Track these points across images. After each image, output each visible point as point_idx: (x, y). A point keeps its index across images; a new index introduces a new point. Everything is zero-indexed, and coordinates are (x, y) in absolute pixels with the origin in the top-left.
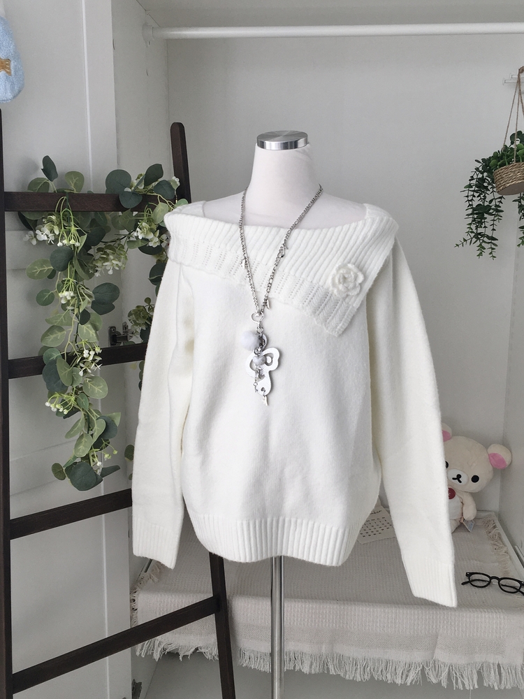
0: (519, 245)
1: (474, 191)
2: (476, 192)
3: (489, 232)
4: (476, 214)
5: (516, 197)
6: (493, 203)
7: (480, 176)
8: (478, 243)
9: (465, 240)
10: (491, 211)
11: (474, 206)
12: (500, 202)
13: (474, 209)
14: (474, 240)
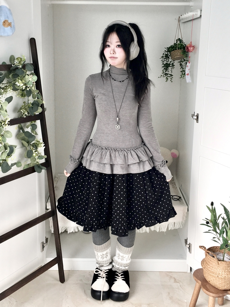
0: (180, 78)
1: (164, 58)
2: (166, 59)
3: (170, 73)
4: (165, 66)
5: (179, 61)
6: (171, 62)
7: (167, 53)
8: (166, 77)
9: (161, 76)
10: (171, 65)
11: (165, 64)
12: (174, 62)
13: (164, 65)
14: (165, 75)
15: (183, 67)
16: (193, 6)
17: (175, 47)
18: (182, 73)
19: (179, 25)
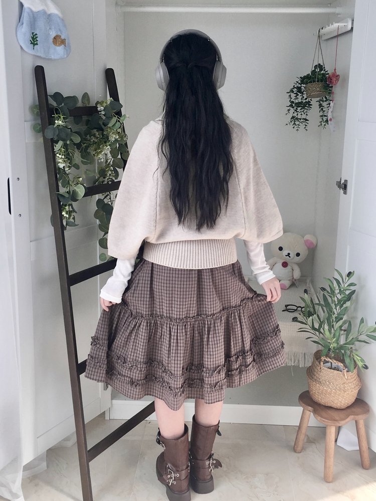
0: (319, 126)
15: (324, 109)
16: (340, 14)
17: (313, 78)
18: (322, 119)
19: (320, 42)
